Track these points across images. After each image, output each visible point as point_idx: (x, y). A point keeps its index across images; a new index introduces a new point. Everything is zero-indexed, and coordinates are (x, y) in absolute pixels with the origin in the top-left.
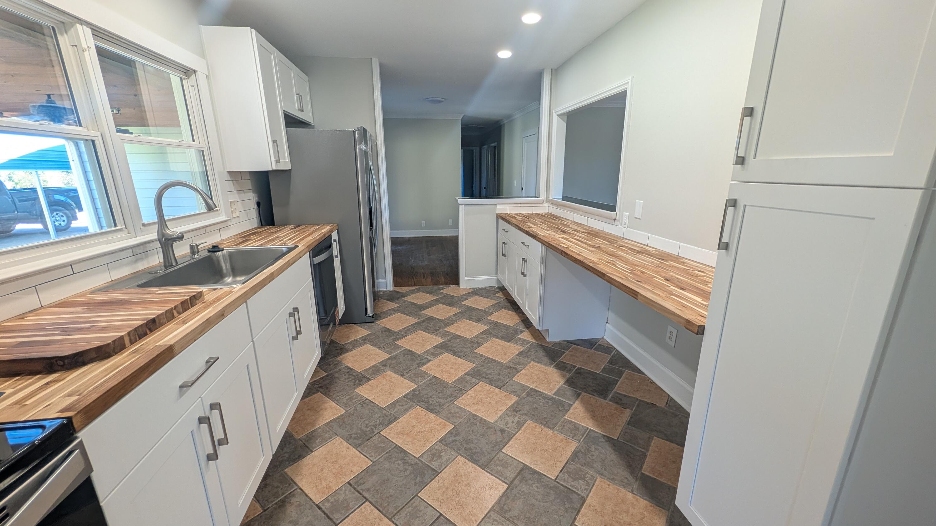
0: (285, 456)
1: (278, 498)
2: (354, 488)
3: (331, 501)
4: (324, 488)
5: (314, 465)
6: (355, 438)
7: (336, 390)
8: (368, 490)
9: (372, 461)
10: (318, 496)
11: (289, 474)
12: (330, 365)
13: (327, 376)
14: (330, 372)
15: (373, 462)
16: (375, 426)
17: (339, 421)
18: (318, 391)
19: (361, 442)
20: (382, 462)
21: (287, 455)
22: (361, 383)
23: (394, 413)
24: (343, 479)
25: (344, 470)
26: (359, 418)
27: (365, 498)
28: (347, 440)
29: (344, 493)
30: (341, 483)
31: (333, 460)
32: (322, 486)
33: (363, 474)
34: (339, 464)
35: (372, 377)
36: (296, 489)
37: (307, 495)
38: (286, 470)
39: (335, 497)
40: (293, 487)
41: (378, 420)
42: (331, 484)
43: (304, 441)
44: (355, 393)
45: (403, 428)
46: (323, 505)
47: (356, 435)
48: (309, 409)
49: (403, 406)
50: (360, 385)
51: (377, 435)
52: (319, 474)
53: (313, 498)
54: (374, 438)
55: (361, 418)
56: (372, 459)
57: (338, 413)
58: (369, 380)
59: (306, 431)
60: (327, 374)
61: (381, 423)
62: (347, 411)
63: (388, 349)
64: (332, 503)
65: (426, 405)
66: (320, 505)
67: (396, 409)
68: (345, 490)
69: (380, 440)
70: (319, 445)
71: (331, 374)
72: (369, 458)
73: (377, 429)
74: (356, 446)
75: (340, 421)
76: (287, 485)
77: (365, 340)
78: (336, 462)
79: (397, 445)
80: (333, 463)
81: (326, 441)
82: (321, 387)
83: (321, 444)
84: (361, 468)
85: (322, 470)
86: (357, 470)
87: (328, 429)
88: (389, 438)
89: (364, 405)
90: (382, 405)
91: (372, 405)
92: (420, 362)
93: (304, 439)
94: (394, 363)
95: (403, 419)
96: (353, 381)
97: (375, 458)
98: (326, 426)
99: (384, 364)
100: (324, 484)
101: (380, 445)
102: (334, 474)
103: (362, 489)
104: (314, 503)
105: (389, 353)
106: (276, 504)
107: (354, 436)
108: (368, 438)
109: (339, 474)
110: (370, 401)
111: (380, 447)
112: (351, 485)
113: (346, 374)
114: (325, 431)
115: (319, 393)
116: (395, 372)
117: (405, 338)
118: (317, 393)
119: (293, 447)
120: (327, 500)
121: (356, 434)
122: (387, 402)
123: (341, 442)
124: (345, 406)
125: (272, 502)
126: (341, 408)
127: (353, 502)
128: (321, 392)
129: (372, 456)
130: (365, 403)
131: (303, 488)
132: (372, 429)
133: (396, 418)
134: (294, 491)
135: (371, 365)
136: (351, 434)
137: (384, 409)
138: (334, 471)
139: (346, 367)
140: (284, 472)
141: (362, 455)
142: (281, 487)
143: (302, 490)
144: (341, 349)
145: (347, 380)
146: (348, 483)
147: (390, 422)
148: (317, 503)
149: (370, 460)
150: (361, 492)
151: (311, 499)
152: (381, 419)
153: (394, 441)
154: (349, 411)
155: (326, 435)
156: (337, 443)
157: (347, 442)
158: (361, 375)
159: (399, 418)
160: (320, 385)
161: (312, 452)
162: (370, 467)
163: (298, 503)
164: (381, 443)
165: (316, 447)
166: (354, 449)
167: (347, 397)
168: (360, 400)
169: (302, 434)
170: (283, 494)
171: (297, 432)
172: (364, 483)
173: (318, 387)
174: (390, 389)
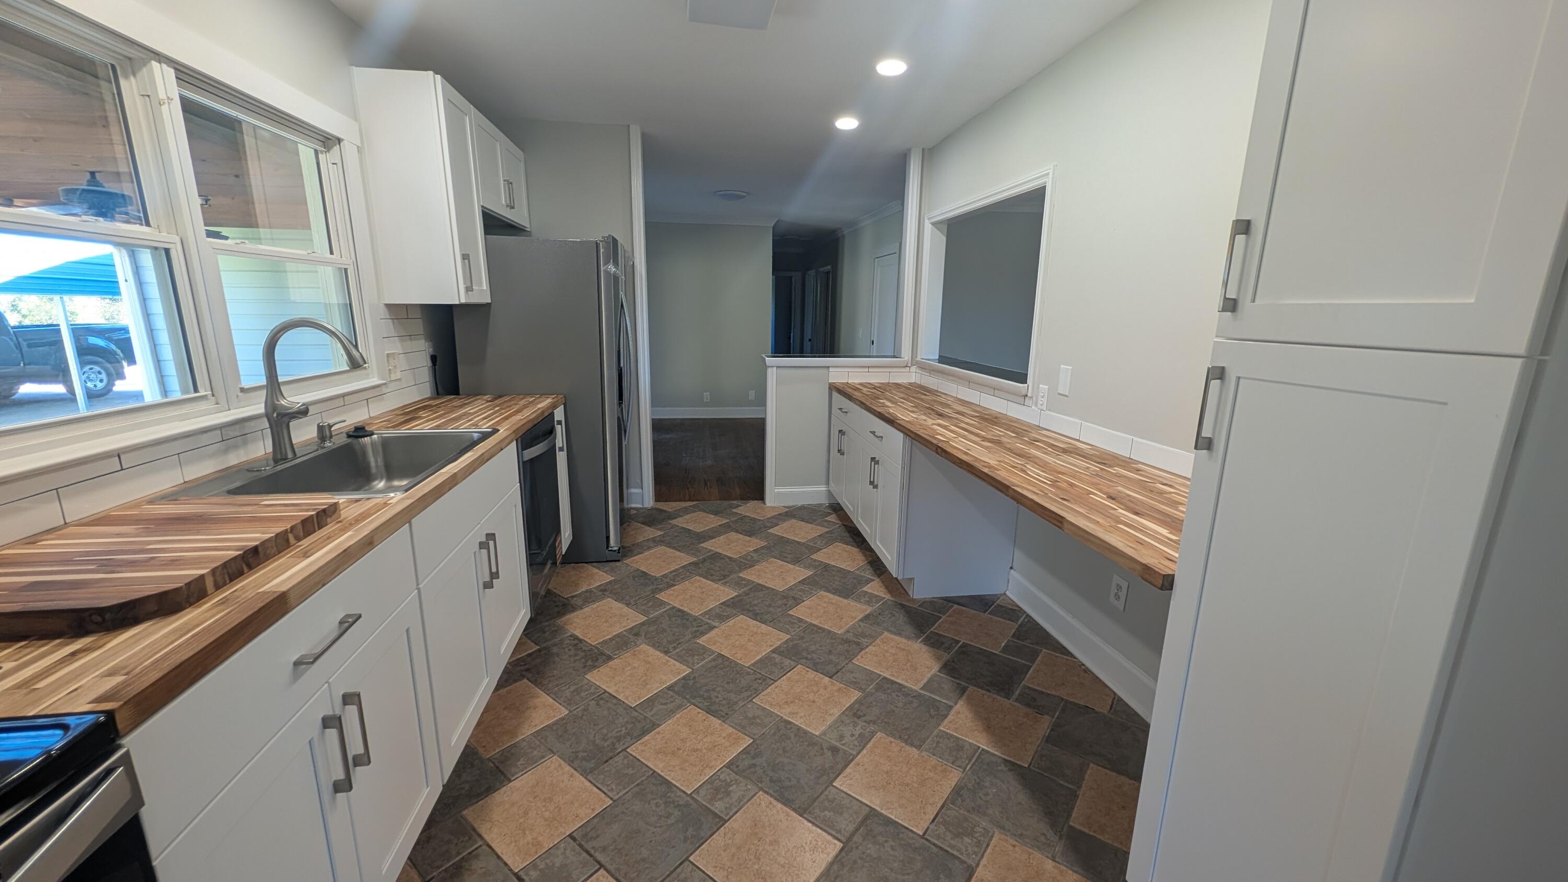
0: (463, 789)
1: (449, 861)
2: (580, 846)
3: (541, 867)
4: (528, 843)
5: (513, 804)
6: (583, 759)
7: (554, 676)
8: (604, 849)
9: (611, 799)
10: (517, 858)
11: (470, 819)
12: (544, 632)
13: (539, 651)
14: (545, 645)
15: (614, 801)
16: (619, 739)
17: (557, 729)
18: (523, 676)
19: (593, 765)
20: (629, 800)
21: (467, 787)
22: (597, 664)
23: (652, 716)
24: (562, 830)
25: (563, 814)
26: (592, 724)
27: (599, 863)
28: (570, 762)
29: (562, 854)
30: (558, 836)
31: (546, 796)
32: (526, 841)
33: (596, 820)
34: (555, 803)
35: (615, 655)
36: (480, 846)
37: (499, 857)
38: (464, 812)
39: (548, 861)
40: (475, 842)
41: (624, 728)
42: (540, 838)
43: (496, 762)
44: (585, 682)
45: (666, 743)
46: (527, 874)
47: (585, 754)
48: (505, 708)
49: (665, 704)
50: (595, 667)
51: (621, 754)
52: (521, 820)
53: (509, 862)
54: (616, 759)
55: (595, 725)
56: (611, 796)
57: (556, 714)
58: (610, 658)
59: (501, 744)
60: (538, 647)
61: (628, 734)
62: (570, 712)
63: (643, 608)
64: (540, 870)
65: (706, 704)
66: (522, 874)
67: (655, 709)
68: (565, 849)
69: (625, 762)
70: (523, 771)
71: (545, 648)
72: (609, 794)
73: (621, 743)
74: (585, 773)
75: (559, 729)
76: (467, 838)
77: (604, 591)
78: (551, 799)
79: (654, 772)
80: (545, 800)
81: (536, 762)
82: (528, 670)
83: (526, 768)
84: (593, 810)
85: (526, 813)
86: (586, 814)
87: (538, 743)
88: (641, 760)
89: (601, 702)
90: (631, 702)
91: (615, 701)
92: (697, 629)
93: (496, 759)
94: (653, 632)
95: (667, 727)
96: (583, 660)
97: (618, 794)
98: (535, 737)
99: (635, 632)
100: (529, 838)
101: (626, 772)
102: (546, 820)
103: (593, 848)
104: (511, 870)
105: (644, 613)
106: (446, 870)
107: (580, 755)
108: (606, 759)
109: (555, 820)
110: (610, 694)
111: (627, 774)
112: (574, 839)
113: (571, 647)
114: (533, 745)
115: (525, 680)
116: (653, 646)
117: (672, 588)
118: (521, 680)
119: (478, 772)
120: (533, 865)
121: (586, 752)
122: (639, 698)
123: (560, 765)
124: (568, 703)
125: (439, 867)
126: (560, 707)
127: (579, 870)
128: (528, 679)
129: (612, 790)
130: (602, 699)
131: (493, 845)
132: (613, 744)
133: (654, 726)
134: (477, 848)
135: (614, 634)
136: (578, 752)
137: (634, 708)
138: (547, 814)
139: (571, 636)
140: (461, 817)
141: (595, 789)
142: (455, 841)
143: (490, 847)
144: (564, 605)
145: (572, 660)
146: (570, 836)
147: (644, 732)
148: (516, 871)
149: (609, 796)
150: (592, 852)
151: (506, 864)
152: (629, 726)
153: (649, 764)
154: (575, 712)
155: (535, 753)
156: (553, 766)
157: (569, 765)
158: (596, 651)
159: (659, 725)
160: (527, 667)
161: (510, 781)
162: (608, 809)
163: (484, 870)
164: (628, 768)
165: (516, 773)
166: (583, 779)
167: (572, 688)
168: (593, 694)
169: (494, 750)
170: (458, 853)
171: (484, 747)
172: (598, 836)
173: (522, 670)
174: (646, 675)
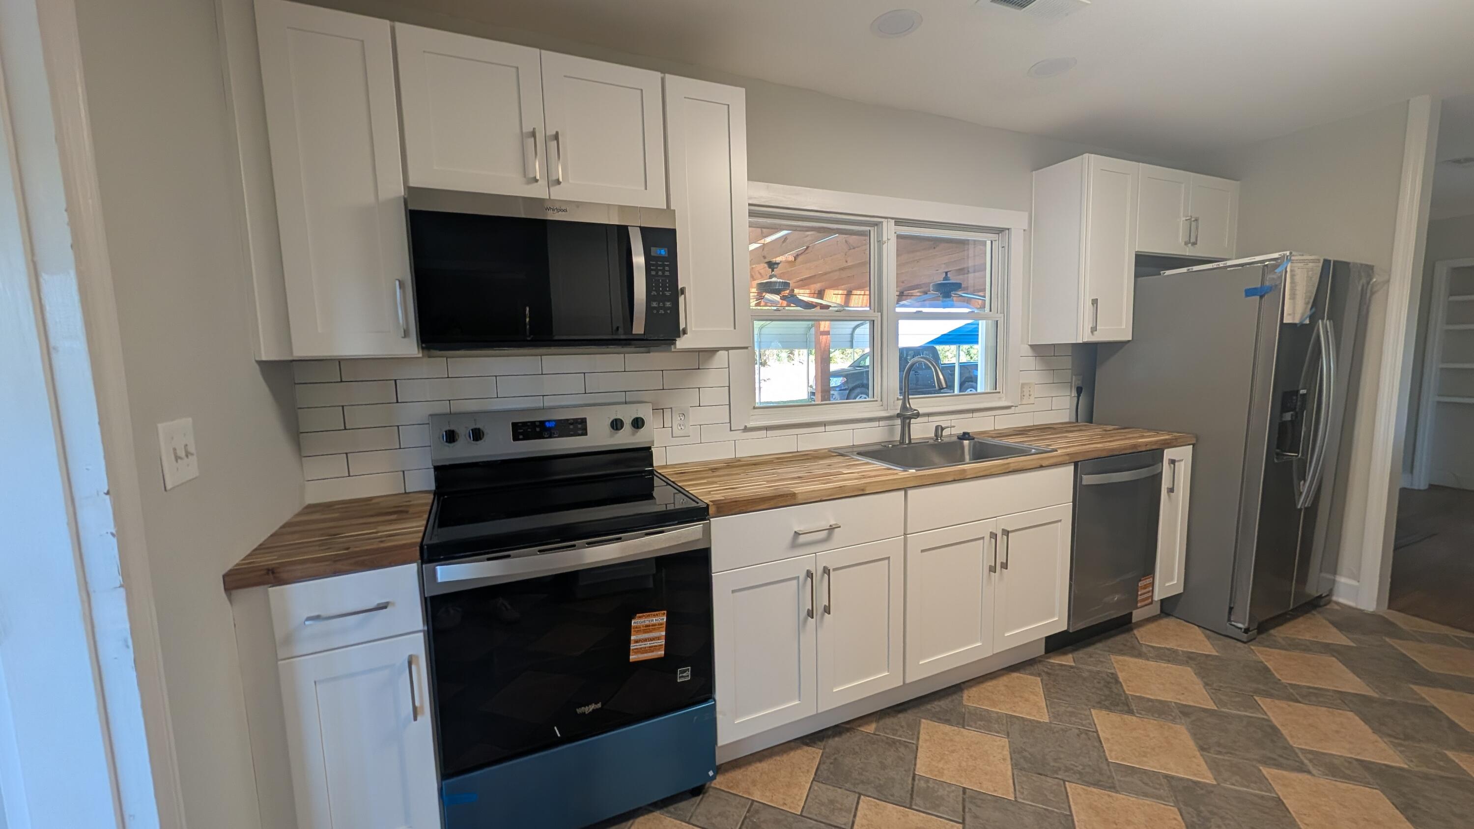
0: (935, 709)
1: (894, 735)
2: (964, 800)
3: (929, 785)
4: (937, 767)
5: (951, 740)
6: (1025, 758)
7: (1064, 691)
8: (976, 817)
9: (1015, 797)
10: (924, 768)
11: (922, 726)
12: (1091, 657)
13: (1072, 667)
14: (1080, 666)
15: (1016, 801)
16: (1067, 770)
17: (1027, 725)
18: (1039, 675)
19: (1026, 766)
20: (1026, 811)
21: (938, 709)
22: (1113, 708)
23: (1120, 781)
24: (963, 780)
25: (974, 774)
26: (1058, 743)
27: (964, 820)
28: (1013, 752)
29: (948, 791)
30: (957, 781)
31: (975, 754)
32: (937, 765)
33: (989, 797)
34: (975, 763)
35: (1138, 713)
36: (913, 744)
37: (916, 758)
38: (923, 720)
39: (936, 786)
40: (912, 739)
41: (1081, 767)
42: (946, 772)
43: (967, 710)
44: (1087, 713)
45: (1108, 808)
46: (919, 780)
47: (1029, 756)
48: (1006, 686)
49: (1146, 784)
50: (1107, 708)
51: (1056, 780)
52: (946, 753)
53: (918, 766)
54: (1048, 779)
55: (1059, 746)
56: (1017, 795)
57: (1037, 716)
58: (1131, 712)
59: (980, 703)
60: (1073, 664)
61: (1080, 773)
62: (1051, 723)
63: (1223, 697)
64: (928, 787)
65: (1195, 820)
66: (917, 777)
67: (1128, 779)
68: (953, 791)
69: (1055, 787)
70: (977, 728)
71: (1078, 668)
72: (1017, 792)
73: (1066, 774)
74: (1015, 765)
75: (1029, 727)
76: (910, 733)
77: (1191, 658)
78: (976, 759)
79: (1071, 815)
80: (971, 756)
81: (991, 731)
82: (1048, 673)
83: (980, 729)
84: (995, 791)
85: (953, 751)
86: (987, 788)
87: (1005, 721)
88: (1071, 800)
89: (1083, 736)
90: (1111, 758)
91: (1096, 744)
92: (1276, 757)
93: (968, 709)
94: (1208, 723)
95: (1122, 799)
96: (1103, 697)
97: (1024, 799)
98: (1007, 717)
99: (1185, 711)
100: (940, 765)
101: (1045, 792)
102: (960, 766)
103: (970, 809)
104: (914, 770)
105: (1218, 702)
106: (887, 738)
107: (1026, 754)
108: (1041, 772)
109: (966, 772)
110: (1099, 737)
111: (1046, 796)
112: (964, 793)
113: (1102, 682)
114: (999, 720)
115: (1039, 679)
116: (1194, 736)
117: (1291, 703)
118: (1036, 676)
119: (952, 707)
120: (927, 780)
121: (1031, 755)
122: (1123, 759)
123: (1003, 747)
124: (1056, 716)
125: (886, 733)
126: (1047, 714)
127: (947, 809)
128: (1042, 680)
129: (1023, 793)
130: (1086, 734)
131: (919, 749)
132: (1060, 769)
133: (1113, 788)
134: (910, 743)
135: (1159, 698)
136: (1025, 751)
137: (1108, 763)
138: (964, 764)
139: (1112, 674)
140: (920, 721)
141: (1011, 781)
142: (904, 730)
143: (917, 749)
144: (1133, 648)
145: (1093, 690)
146: (964, 789)
147: (1097, 784)
148: (916, 773)
149: (1015, 794)
150: (967, 810)
151: (915, 765)
152: (1087, 770)
153: (1073, 807)
154: (1053, 725)
155: (996, 726)
156: (999, 743)
157: (1010, 752)
158: (1123, 698)
159: (1117, 792)
160: (1050, 671)
161: (963, 727)
162: (1006, 801)
163: (903, 756)
164: (1051, 793)
165: (971, 726)
166: (1010, 767)
167: (1070, 709)
168: (1083, 726)
169: (973, 703)
170: (900, 736)
171: (970, 697)
172: (979, 807)
173: (1044, 671)
174: (1153, 749)
